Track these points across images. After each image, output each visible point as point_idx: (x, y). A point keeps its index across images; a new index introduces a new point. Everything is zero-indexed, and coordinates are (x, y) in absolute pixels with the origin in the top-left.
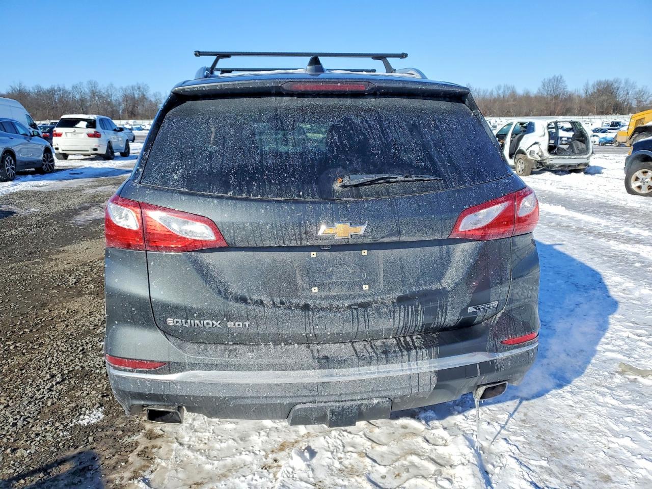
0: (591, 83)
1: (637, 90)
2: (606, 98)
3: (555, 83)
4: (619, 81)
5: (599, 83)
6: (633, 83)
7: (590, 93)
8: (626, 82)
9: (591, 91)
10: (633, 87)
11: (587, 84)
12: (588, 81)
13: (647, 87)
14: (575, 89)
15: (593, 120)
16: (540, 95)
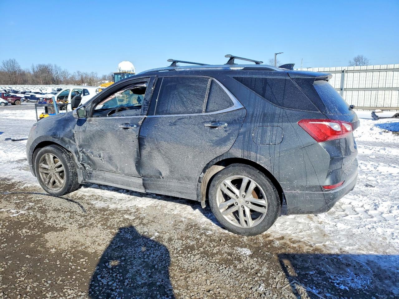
0: (35, 66)
1: (62, 71)
2: (47, 75)
3: (12, 63)
4: (52, 65)
5: (40, 66)
6: (59, 67)
7: (36, 71)
8: (55, 66)
9: (36, 70)
10: (60, 70)
11: (33, 65)
12: (33, 64)
13: (67, 70)
14: (26, 69)
15: (46, 88)
16: (3, 71)
